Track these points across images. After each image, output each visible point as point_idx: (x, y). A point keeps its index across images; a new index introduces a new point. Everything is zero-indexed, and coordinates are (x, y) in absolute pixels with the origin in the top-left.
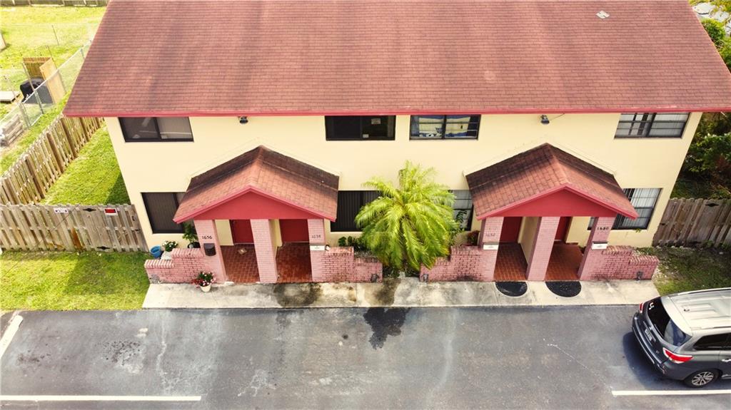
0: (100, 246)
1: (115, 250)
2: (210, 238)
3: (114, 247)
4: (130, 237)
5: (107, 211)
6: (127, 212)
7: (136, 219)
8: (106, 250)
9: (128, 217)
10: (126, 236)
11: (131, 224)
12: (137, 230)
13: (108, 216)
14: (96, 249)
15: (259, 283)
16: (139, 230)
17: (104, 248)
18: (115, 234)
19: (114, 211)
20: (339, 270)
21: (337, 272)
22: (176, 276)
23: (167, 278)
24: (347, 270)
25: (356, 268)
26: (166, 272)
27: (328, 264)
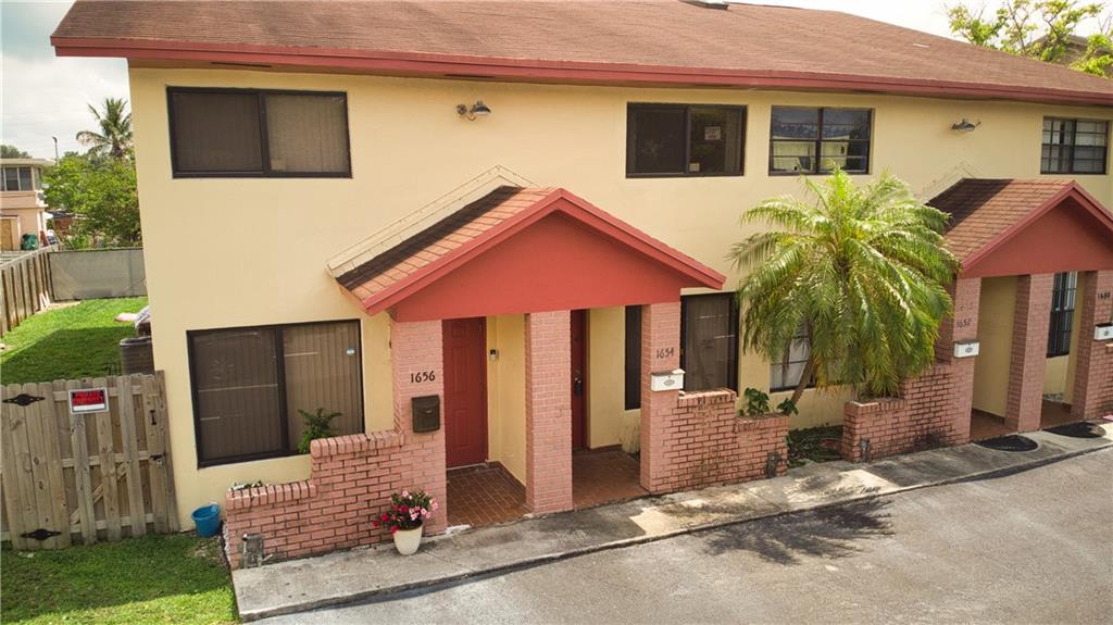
0: (31, 527)
1: (76, 540)
2: (431, 377)
3: (75, 529)
4: (133, 485)
5: (78, 399)
6: (137, 399)
7: (159, 418)
8: (49, 543)
9: (137, 416)
10: (122, 481)
11: (142, 442)
12: (156, 458)
13: (78, 415)
14: (16, 542)
16: (164, 457)
17: (41, 535)
18: (87, 478)
19: (97, 397)
20: (706, 450)
21: (700, 457)
22: (316, 528)
23: (286, 540)
24: (721, 448)
25: (738, 440)
26: (289, 517)
27: (685, 435)
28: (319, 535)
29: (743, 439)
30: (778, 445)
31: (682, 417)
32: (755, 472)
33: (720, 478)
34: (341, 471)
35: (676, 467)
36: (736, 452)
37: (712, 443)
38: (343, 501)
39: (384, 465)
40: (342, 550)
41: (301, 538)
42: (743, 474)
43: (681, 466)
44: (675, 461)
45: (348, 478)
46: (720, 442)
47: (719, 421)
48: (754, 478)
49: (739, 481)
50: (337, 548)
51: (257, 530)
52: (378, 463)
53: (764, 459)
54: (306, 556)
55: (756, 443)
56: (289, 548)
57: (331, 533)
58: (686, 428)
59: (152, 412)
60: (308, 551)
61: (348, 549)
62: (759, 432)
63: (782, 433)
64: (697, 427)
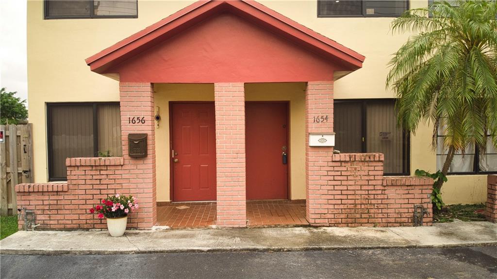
2: (143, 121)
6: (18, 138)
7: (28, 150)
9: (18, 148)
11: (19, 164)
12: (25, 172)
15: (214, 226)
20: (357, 197)
21: (353, 202)
22: (67, 212)
23: (50, 217)
24: (372, 197)
25: (386, 192)
26: (51, 202)
27: (339, 183)
28: (69, 218)
29: (391, 192)
30: (424, 201)
31: (336, 169)
32: (403, 220)
33: (371, 220)
34: (83, 177)
35: (332, 207)
36: (384, 201)
37: (363, 192)
38: (84, 197)
39: (111, 177)
40: (84, 229)
41: (59, 217)
42: (393, 220)
43: (336, 207)
44: (330, 202)
45: (88, 182)
46: (370, 192)
47: (369, 175)
48: (401, 224)
49: (388, 224)
50: (79, 228)
51: (33, 207)
52: (107, 175)
53: (410, 210)
54: (61, 230)
55: (403, 196)
56: (52, 222)
57: (76, 217)
58: (339, 178)
59: (25, 145)
60: (62, 226)
61: (87, 229)
62: (406, 188)
63: (427, 191)
64: (349, 178)
